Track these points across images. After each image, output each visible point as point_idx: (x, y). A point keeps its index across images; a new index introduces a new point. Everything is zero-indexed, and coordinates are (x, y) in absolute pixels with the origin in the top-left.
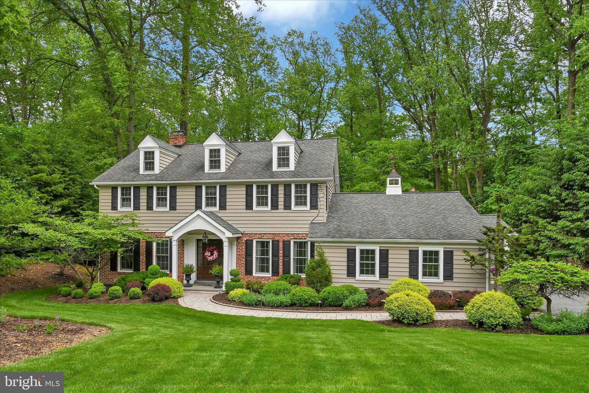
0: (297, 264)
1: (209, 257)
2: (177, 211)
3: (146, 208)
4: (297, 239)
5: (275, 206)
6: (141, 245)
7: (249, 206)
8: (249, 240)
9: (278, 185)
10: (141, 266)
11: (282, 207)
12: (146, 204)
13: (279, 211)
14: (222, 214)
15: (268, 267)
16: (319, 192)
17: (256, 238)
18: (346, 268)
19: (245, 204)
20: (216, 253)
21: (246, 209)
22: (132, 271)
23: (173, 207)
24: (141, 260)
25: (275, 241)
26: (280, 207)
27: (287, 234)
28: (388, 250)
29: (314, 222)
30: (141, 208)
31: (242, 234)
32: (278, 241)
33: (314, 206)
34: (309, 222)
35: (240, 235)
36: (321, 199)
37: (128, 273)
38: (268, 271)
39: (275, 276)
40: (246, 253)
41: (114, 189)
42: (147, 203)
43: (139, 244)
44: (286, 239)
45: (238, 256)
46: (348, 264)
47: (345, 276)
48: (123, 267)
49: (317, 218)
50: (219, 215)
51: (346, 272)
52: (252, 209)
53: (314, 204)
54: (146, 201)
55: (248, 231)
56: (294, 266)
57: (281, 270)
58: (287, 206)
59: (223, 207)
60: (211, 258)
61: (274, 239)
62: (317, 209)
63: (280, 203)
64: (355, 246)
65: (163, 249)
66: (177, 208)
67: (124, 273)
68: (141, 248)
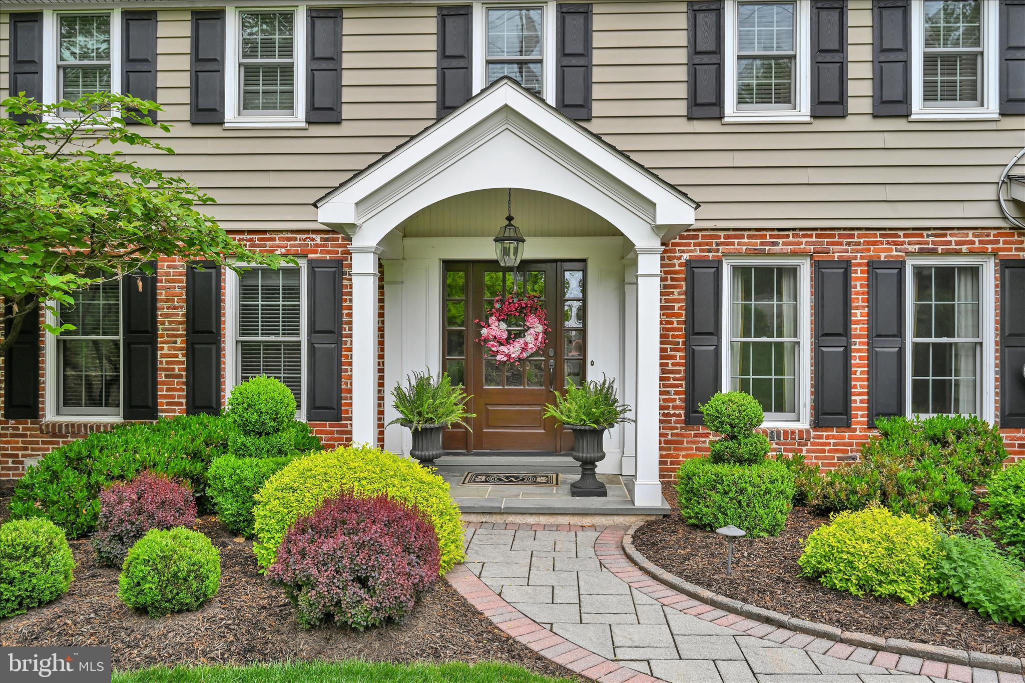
0: (926, 371)
1: (508, 341)
2: (345, 129)
3: (185, 112)
4: (933, 252)
6: (162, 294)
10: (162, 390)
11: (866, 106)
12: (185, 96)
13: (850, 123)
15: (783, 388)
17: (738, 254)
19: (682, 91)
22: (119, 420)
23: (322, 111)
24: (162, 362)
25: (832, 264)
26: (853, 105)
27: (889, 233)
29: (1017, 171)
32: (846, 266)
34: (997, 175)
37: (96, 428)
38: (783, 406)
39: (828, 426)
42: (196, 89)
43: (154, 288)
44: (885, 252)
48: (69, 399)
52: (721, 117)
54: (185, 80)
56: (912, 380)
57: (859, 402)
60: (514, 350)
61: (822, 257)
65: (271, 313)
66: (347, 112)
67: (75, 430)
68: (163, 308)
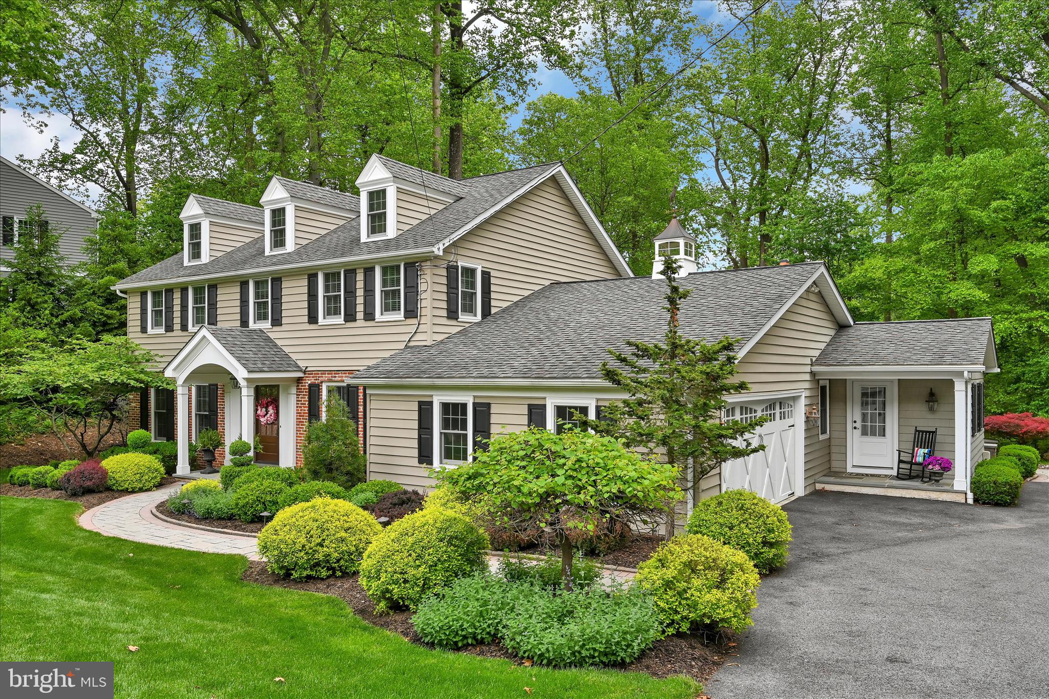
3: (179, 327)
7: (313, 318)
9: (355, 270)
14: (276, 333)
16: (419, 280)
18: (415, 444)
20: (271, 410)
21: (309, 323)
28: (489, 404)
30: (174, 327)
31: (305, 372)
33: (411, 311)
34: (403, 346)
35: (300, 375)
36: (423, 295)
40: (310, 410)
41: (144, 294)
46: (420, 435)
47: (415, 462)
49: (417, 337)
50: (272, 335)
51: (415, 453)
53: (409, 308)
55: (313, 365)
58: (369, 316)
59: (277, 322)
62: (416, 317)
64: (432, 396)
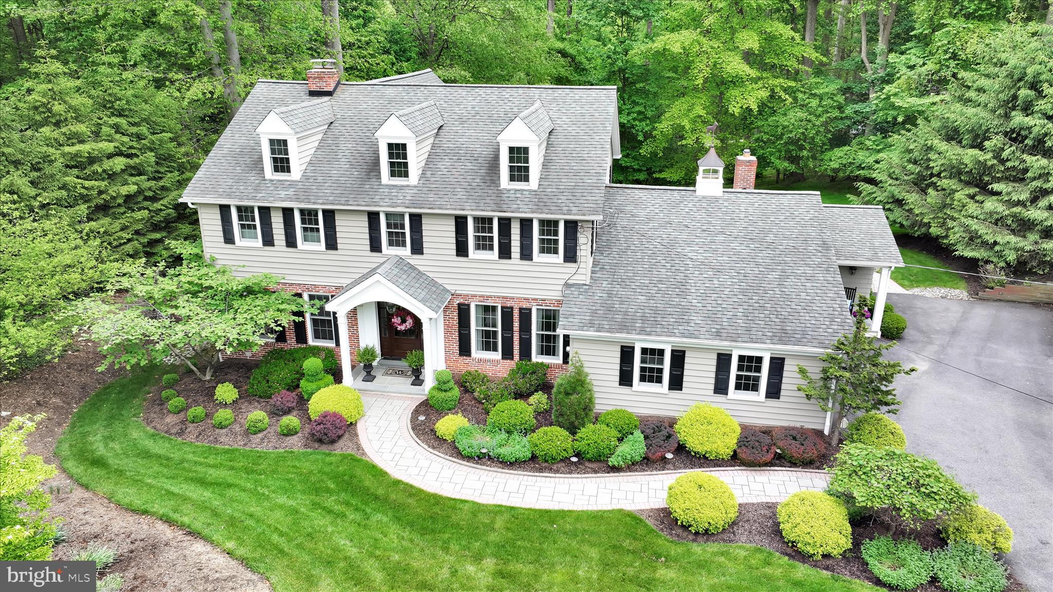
0: (542, 342)
1: (400, 325)
2: (339, 252)
3: (284, 243)
4: (541, 306)
5: (505, 252)
7: (462, 250)
8: (464, 305)
9: (510, 222)
12: (283, 237)
13: (512, 261)
14: (416, 260)
15: (495, 344)
16: (579, 235)
17: (475, 302)
19: (454, 247)
21: (457, 255)
23: (332, 244)
25: (507, 309)
26: (513, 255)
27: (526, 299)
28: (685, 352)
29: (570, 282)
30: (276, 243)
31: (452, 294)
32: (512, 308)
33: (571, 256)
34: (563, 282)
36: (582, 247)
38: (495, 349)
39: (506, 359)
41: (225, 211)
42: (286, 234)
44: (525, 305)
45: (447, 328)
49: (575, 277)
51: (617, 377)
52: (467, 256)
53: (569, 255)
54: (282, 231)
55: (461, 290)
56: (537, 345)
57: (516, 351)
58: (526, 254)
59: (417, 248)
60: (402, 327)
61: (504, 305)
62: (575, 262)
63: (513, 249)
64: (634, 344)
66: (339, 246)
